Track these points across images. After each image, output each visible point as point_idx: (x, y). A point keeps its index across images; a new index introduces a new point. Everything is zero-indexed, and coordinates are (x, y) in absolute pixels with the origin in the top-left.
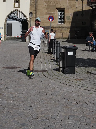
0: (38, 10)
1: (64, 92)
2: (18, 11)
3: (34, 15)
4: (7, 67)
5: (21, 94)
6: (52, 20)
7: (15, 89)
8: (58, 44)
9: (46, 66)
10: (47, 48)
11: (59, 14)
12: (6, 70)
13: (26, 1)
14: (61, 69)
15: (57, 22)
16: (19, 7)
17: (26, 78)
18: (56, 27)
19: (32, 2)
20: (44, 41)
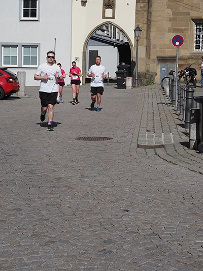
0: (152, 23)
1: (193, 186)
2: (111, 24)
3: (143, 34)
4: (84, 137)
5: (109, 189)
6: (180, 45)
7: (98, 178)
8: (190, 94)
9: (163, 136)
10: (169, 102)
11: (197, 32)
12: (82, 142)
13: (128, 4)
14: (193, 143)
15: (193, 47)
16: (113, 17)
17: (121, 160)
18: (189, 58)
19: (141, 7)
20: (163, 88)
